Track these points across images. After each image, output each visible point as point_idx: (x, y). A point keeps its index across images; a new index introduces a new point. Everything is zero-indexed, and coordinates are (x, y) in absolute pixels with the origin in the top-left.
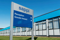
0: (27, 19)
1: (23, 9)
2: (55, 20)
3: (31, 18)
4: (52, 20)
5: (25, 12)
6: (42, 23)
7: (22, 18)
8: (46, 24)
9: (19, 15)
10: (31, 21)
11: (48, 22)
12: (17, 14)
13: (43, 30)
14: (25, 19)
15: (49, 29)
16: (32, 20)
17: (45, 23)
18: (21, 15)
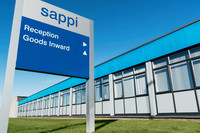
0: (68, 48)
1: (54, 16)
2: (176, 60)
3: (85, 45)
4: (164, 64)
5: (63, 26)
6: (134, 75)
7: (51, 44)
8: (145, 76)
9: (40, 32)
10: (85, 53)
11: (154, 70)
12: (32, 30)
13: (137, 96)
14: (63, 48)
15: (156, 94)
16: (88, 53)
17: (144, 74)
18: (48, 34)
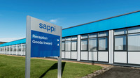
0: (51, 44)
3: (58, 40)
5: (49, 32)
9: (40, 37)
12: (36, 37)
16: (59, 44)
17: (76, 41)
18: (43, 38)
